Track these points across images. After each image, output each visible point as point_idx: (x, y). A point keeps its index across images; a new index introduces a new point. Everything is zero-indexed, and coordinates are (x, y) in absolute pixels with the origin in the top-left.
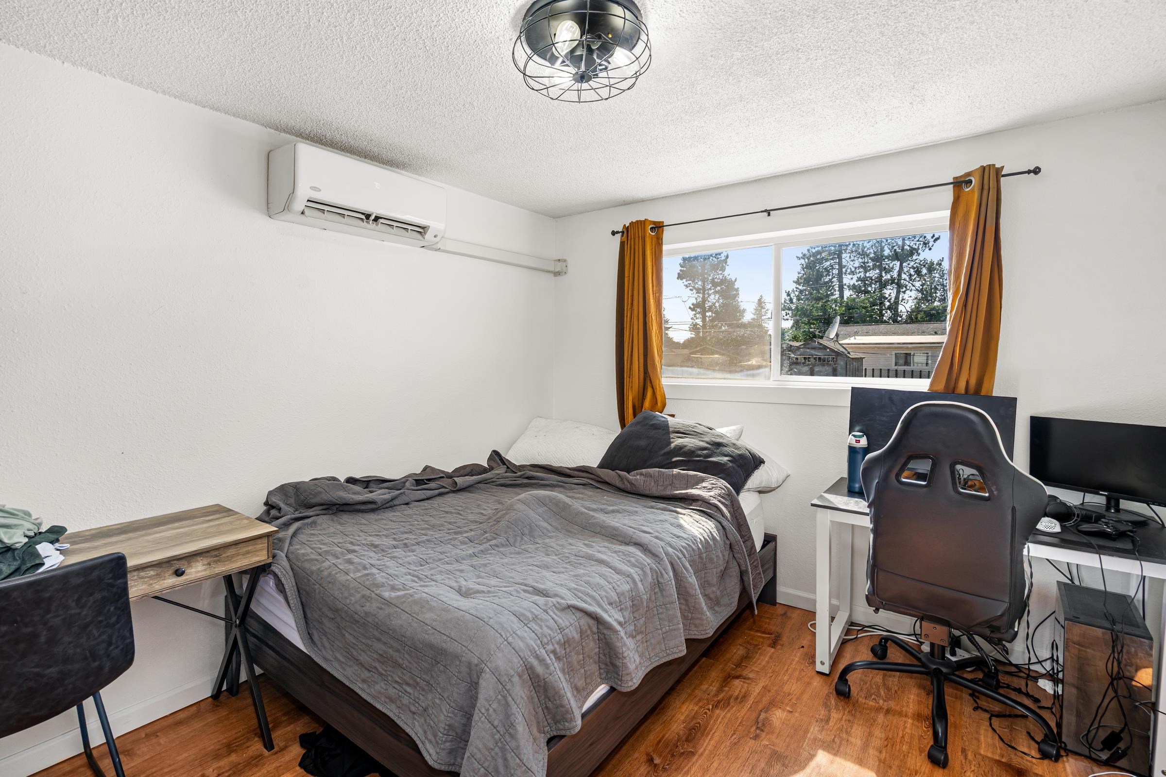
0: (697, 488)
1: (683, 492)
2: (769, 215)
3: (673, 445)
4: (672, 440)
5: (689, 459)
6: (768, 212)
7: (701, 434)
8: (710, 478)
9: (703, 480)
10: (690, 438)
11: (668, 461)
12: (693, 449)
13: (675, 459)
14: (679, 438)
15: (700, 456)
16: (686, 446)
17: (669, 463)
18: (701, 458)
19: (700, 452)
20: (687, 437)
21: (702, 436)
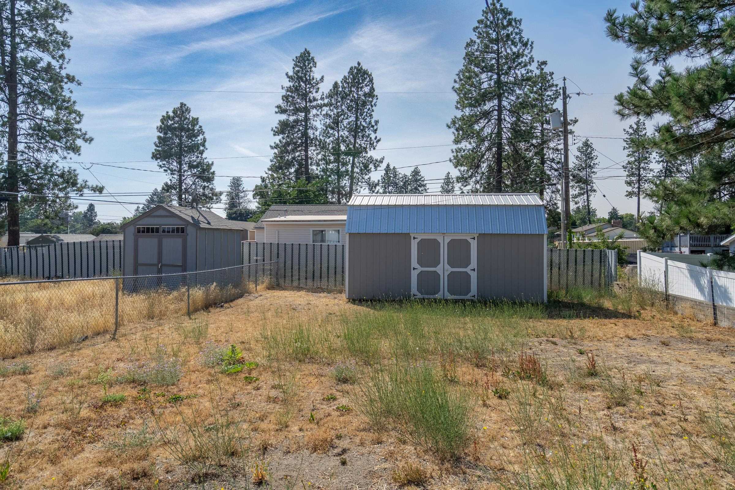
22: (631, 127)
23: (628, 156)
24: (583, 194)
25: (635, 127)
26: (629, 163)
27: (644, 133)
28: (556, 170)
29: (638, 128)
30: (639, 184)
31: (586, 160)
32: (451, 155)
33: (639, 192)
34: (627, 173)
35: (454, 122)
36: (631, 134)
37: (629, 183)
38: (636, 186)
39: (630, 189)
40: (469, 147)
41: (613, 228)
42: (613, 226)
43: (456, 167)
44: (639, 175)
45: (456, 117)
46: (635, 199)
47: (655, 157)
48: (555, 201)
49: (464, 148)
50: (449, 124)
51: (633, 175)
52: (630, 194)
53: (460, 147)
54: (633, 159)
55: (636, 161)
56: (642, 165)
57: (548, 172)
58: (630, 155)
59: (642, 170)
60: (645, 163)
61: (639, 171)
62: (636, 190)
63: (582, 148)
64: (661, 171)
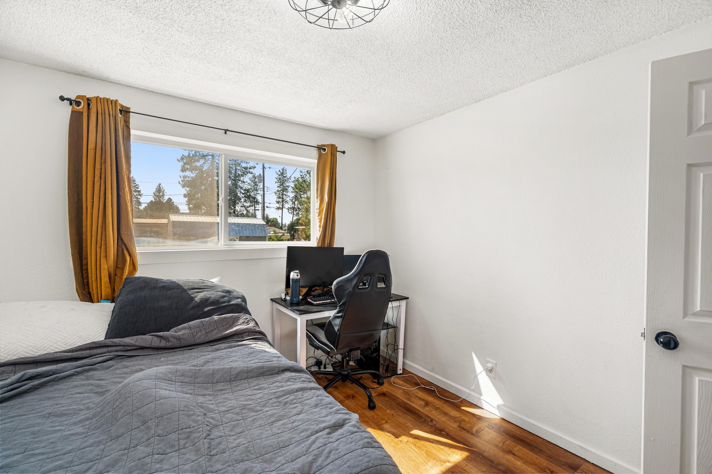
0: (238, 325)
1: (231, 330)
2: (226, 133)
3: (196, 299)
4: (193, 295)
5: (218, 306)
6: (226, 131)
7: (213, 287)
8: (242, 315)
9: (238, 318)
10: (207, 291)
11: (201, 312)
12: (217, 299)
13: (206, 309)
14: (198, 292)
15: (224, 302)
16: (210, 298)
17: (202, 314)
18: (226, 304)
19: (222, 300)
20: (204, 291)
21: (215, 288)
22: (279, 171)
23: (278, 187)
24: (252, 206)
25: (282, 171)
26: (278, 191)
27: (286, 175)
28: (243, 194)
29: (283, 172)
30: (283, 203)
31: (254, 186)
32: (180, 180)
33: (282, 207)
34: (277, 196)
35: (182, 159)
36: (279, 175)
37: (278, 202)
38: (281, 204)
39: (278, 205)
40: (192, 175)
41: (270, 227)
42: (270, 226)
43: (183, 187)
44: (283, 198)
45: (183, 155)
46: (280, 211)
47: (290, 189)
48: (243, 212)
49: (189, 175)
50: (179, 159)
51: (279, 198)
52: (278, 208)
53: (186, 175)
54: (280, 189)
55: (281, 190)
56: (284, 193)
57: (239, 195)
58: (279, 186)
59: (284, 195)
60: (286, 192)
61: (283, 196)
62: (281, 206)
63: (252, 178)
64: (293, 197)
